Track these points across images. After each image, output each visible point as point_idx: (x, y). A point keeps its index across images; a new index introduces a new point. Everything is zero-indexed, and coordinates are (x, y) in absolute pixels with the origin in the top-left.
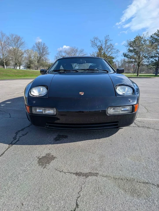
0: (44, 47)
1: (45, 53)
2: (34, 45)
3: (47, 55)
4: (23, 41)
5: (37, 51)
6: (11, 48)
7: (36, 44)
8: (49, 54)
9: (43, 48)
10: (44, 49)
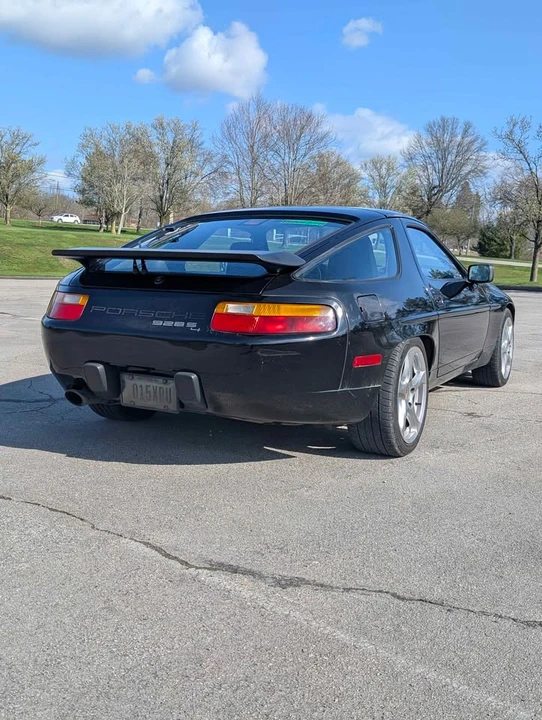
0: (468, 140)
1: (465, 169)
3: (478, 181)
5: (428, 161)
10: (462, 150)
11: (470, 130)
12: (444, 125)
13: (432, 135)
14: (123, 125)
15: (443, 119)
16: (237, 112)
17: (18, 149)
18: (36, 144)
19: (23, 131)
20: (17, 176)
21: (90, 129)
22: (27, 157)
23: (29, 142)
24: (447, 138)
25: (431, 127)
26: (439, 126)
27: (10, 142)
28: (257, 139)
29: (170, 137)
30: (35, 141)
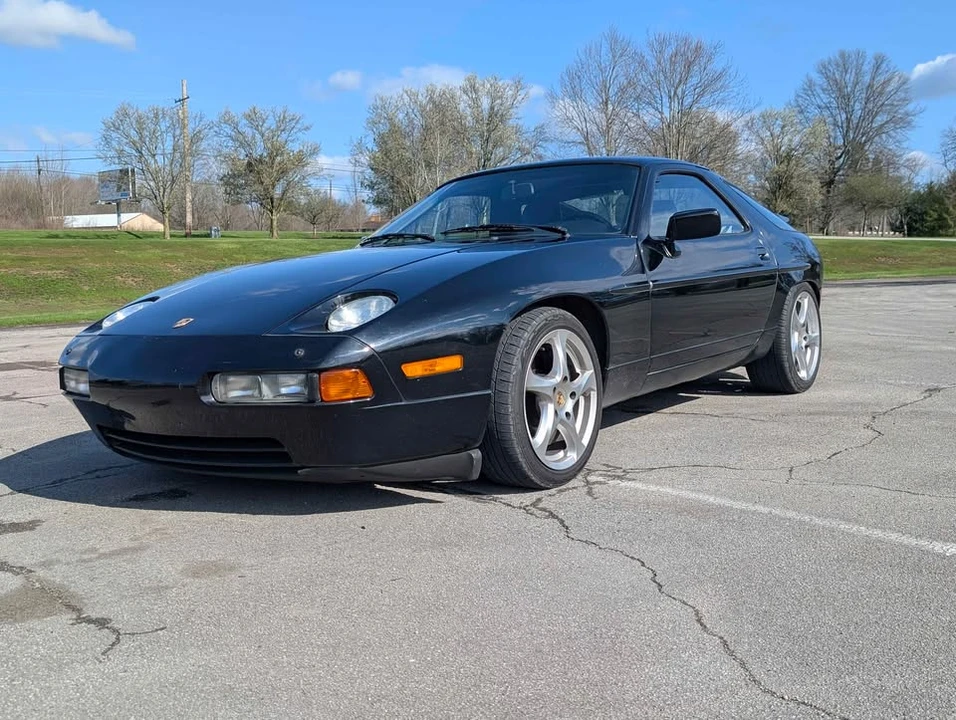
0: (881, 79)
1: (880, 119)
2: (810, 81)
3: (899, 134)
4: (717, 65)
5: (826, 113)
6: (649, 117)
7: (824, 69)
8: (909, 123)
9: (870, 86)
10: (873, 93)
11: (884, 65)
12: (844, 62)
13: (827, 77)
14: (423, 90)
15: (842, 55)
16: (583, 57)
17: (284, 136)
18: (307, 128)
19: (292, 111)
20: (284, 172)
21: (382, 99)
22: (294, 147)
23: (299, 126)
24: (850, 78)
25: (824, 67)
26: (837, 65)
27: (273, 127)
28: (611, 92)
29: (485, 103)
30: (307, 124)
